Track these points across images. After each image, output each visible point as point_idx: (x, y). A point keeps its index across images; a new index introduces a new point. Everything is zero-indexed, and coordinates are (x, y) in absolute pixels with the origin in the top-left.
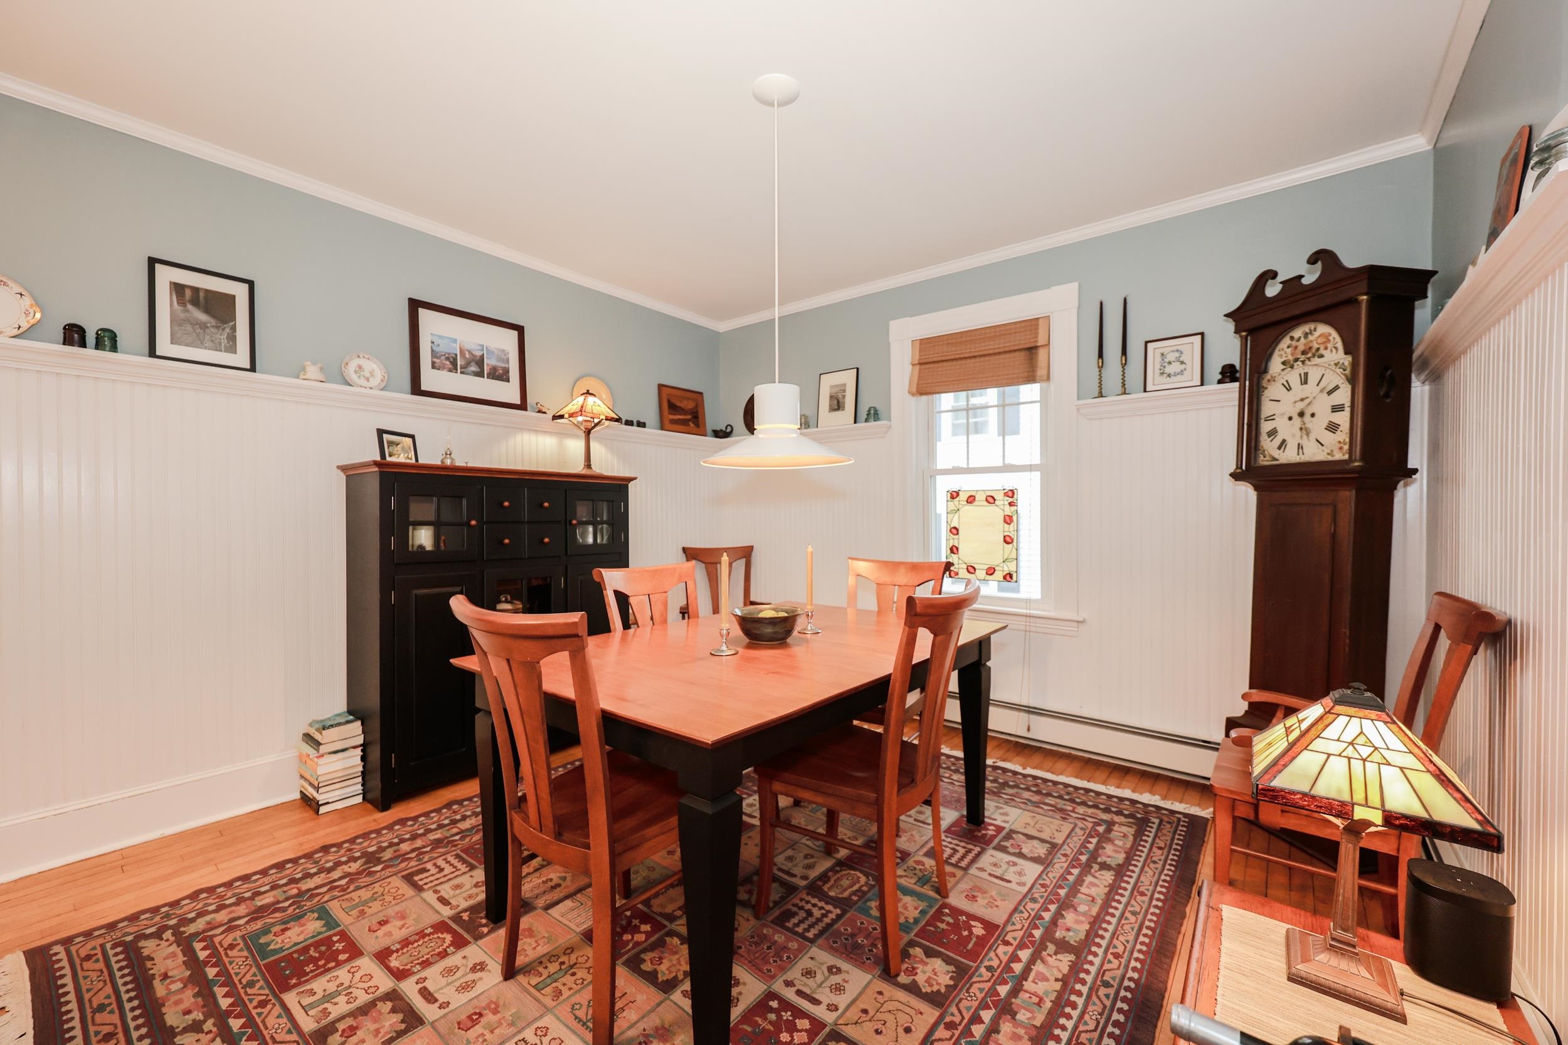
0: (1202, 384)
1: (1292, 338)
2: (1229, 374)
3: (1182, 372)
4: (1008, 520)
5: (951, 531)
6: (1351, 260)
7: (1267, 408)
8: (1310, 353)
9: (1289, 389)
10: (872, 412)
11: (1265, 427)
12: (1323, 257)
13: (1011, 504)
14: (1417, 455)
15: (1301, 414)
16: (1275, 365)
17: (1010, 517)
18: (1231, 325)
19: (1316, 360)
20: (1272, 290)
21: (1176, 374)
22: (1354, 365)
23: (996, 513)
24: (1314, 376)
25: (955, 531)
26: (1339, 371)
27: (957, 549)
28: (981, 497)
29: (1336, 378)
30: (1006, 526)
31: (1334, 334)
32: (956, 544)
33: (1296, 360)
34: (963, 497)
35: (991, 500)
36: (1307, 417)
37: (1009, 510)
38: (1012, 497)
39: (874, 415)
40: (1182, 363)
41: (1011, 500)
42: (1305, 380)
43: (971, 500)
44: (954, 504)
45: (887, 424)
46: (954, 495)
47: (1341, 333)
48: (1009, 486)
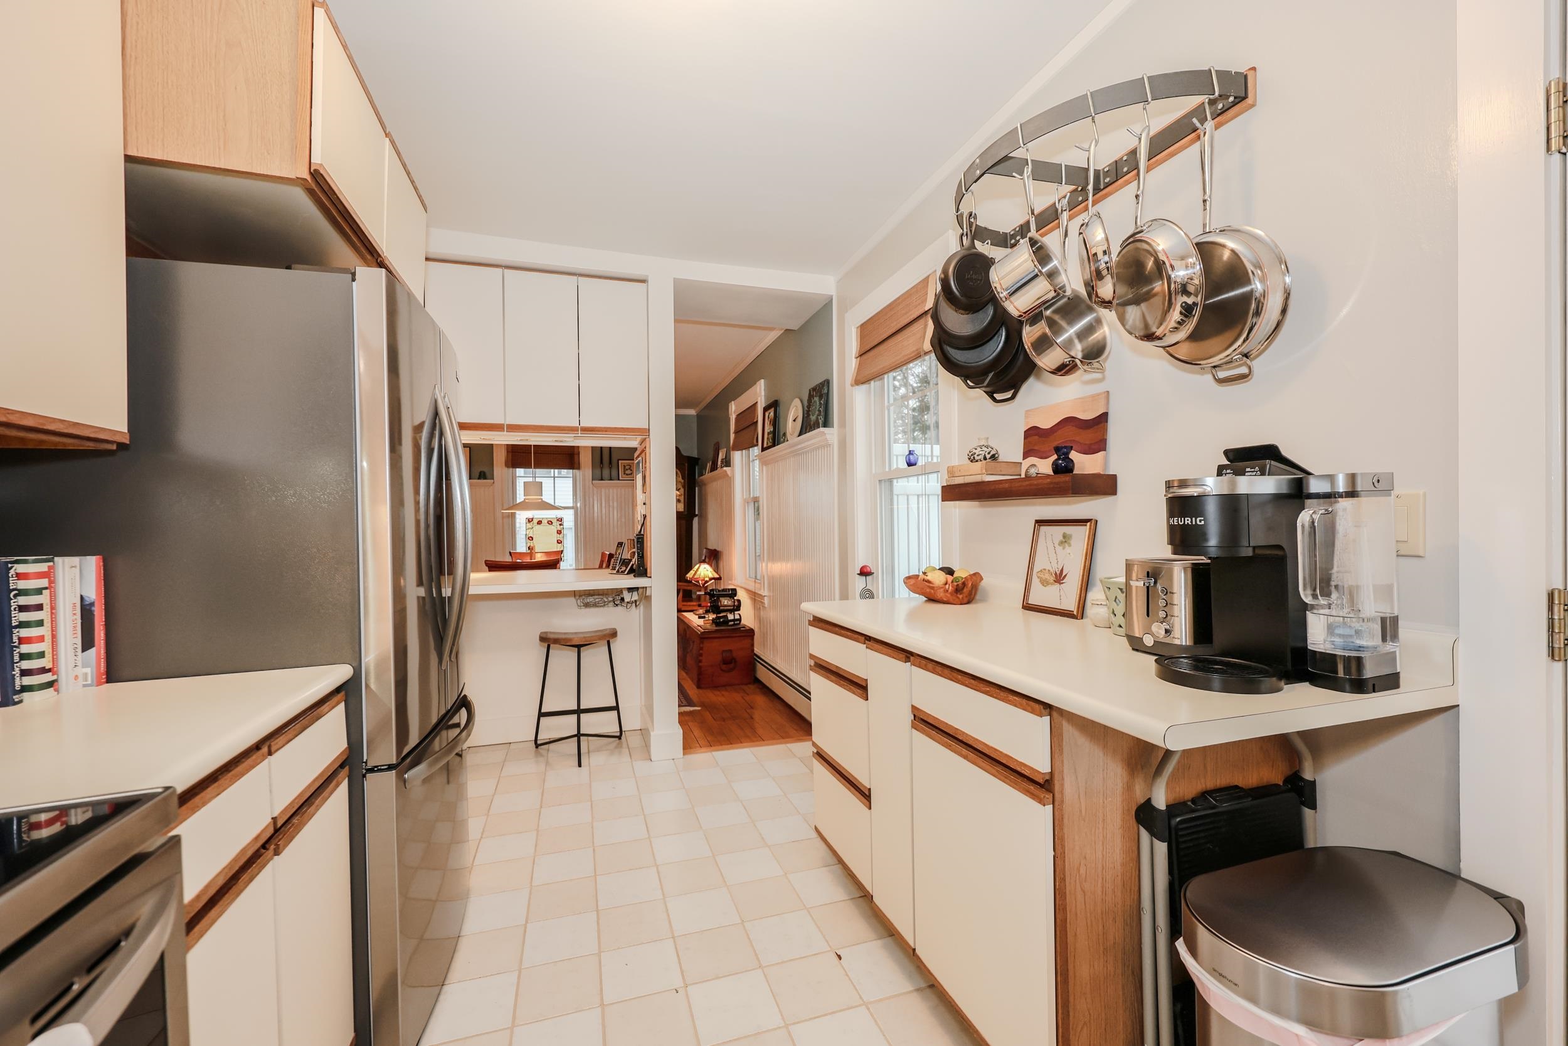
4: (559, 532)
5: (527, 537)
6: (684, 453)
10: (482, 473)
13: (560, 525)
14: (697, 511)
17: (560, 531)
22: (684, 482)
23: (553, 529)
25: (530, 539)
28: (545, 522)
29: (680, 485)
30: (558, 534)
32: (530, 546)
34: (535, 521)
35: (550, 523)
37: (559, 528)
38: (561, 521)
39: (483, 476)
40: (631, 470)
41: (560, 523)
43: (540, 523)
44: (529, 525)
45: (492, 481)
46: (530, 520)
47: (680, 471)
48: (559, 516)
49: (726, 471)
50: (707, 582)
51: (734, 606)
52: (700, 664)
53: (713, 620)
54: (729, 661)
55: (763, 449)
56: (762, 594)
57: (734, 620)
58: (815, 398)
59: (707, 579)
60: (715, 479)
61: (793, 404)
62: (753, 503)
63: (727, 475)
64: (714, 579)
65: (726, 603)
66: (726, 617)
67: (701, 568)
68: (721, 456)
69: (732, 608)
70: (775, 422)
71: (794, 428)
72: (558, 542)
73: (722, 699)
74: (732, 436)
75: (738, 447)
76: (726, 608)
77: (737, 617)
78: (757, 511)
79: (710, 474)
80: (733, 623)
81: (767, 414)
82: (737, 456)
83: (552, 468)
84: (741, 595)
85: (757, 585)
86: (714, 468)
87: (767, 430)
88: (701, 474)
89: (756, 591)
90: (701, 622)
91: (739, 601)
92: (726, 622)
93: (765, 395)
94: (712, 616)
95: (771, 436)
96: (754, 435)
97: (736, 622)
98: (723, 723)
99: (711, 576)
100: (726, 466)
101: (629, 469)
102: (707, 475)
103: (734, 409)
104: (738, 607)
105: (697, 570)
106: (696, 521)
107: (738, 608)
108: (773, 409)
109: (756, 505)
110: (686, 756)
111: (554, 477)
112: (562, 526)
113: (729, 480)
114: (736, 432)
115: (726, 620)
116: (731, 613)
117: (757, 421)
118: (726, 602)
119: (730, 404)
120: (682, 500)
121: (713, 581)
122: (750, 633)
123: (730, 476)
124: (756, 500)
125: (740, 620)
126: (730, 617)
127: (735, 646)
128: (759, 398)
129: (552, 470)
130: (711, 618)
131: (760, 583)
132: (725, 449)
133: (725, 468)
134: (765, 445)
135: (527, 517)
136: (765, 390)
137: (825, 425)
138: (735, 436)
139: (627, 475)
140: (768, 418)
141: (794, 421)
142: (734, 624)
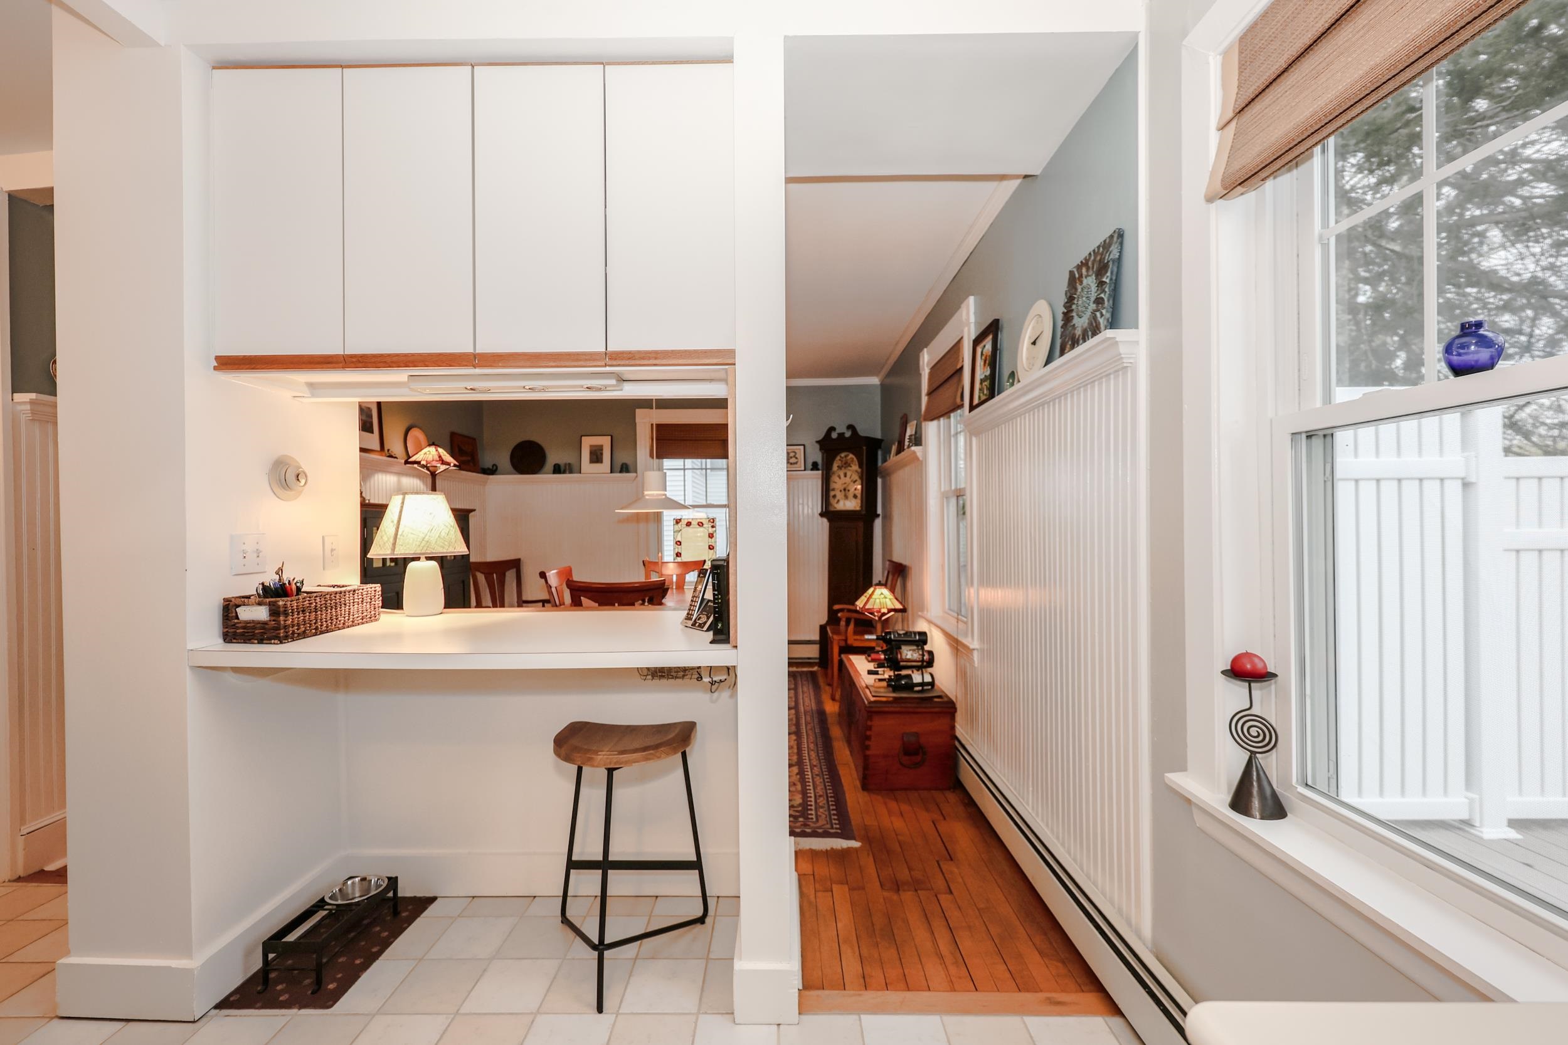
0: (805, 470)
1: (841, 457)
2: (815, 466)
3: (796, 463)
4: (711, 536)
5: (676, 543)
6: (862, 433)
7: (832, 486)
8: (847, 465)
9: (840, 478)
10: (624, 466)
11: (832, 493)
12: (851, 427)
13: (713, 527)
14: (879, 511)
15: (845, 490)
16: (835, 467)
17: (712, 534)
18: (818, 446)
19: (850, 468)
20: (834, 435)
21: (794, 464)
22: (862, 472)
23: (702, 532)
24: (849, 474)
25: (679, 543)
26: (857, 474)
27: (680, 554)
28: (694, 523)
29: (856, 477)
30: (710, 539)
31: (855, 459)
32: (680, 551)
33: (842, 466)
34: (684, 522)
35: (701, 524)
36: (847, 491)
37: (711, 530)
38: (713, 522)
39: (625, 469)
40: (796, 458)
41: (712, 524)
42: (845, 475)
43: (689, 524)
44: (677, 527)
45: (635, 474)
46: (678, 521)
47: (857, 458)
48: (711, 516)
49: (914, 452)
50: (884, 614)
51: (923, 661)
52: (868, 753)
53: (890, 680)
54: (913, 750)
55: (972, 408)
56: (968, 644)
57: (923, 684)
58: (1085, 281)
59: (885, 611)
60: (902, 465)
61: (1033, 312)
62: (955, 498)
63: (918, 459)
64: (895, 610)
65: (909, 657)
66: (909, 677)
67: (875, 593)
68: (910, 431)
69: (920, 664)
70: (993, 361)
71: (1032, 358)
72: (710, 548)
73: (898, 824)
74: (924, 399)
75: (932, 416)
76: (909, 664)
77: (928, 679)
78: (962, 511)
79: (894, 458)
80: (920, 688)
81: (979, 350)
82: (931, 430)
83: (704, 458)
84: (937, 643)
85: (961, 625)
86: (900, 450)
87: (979, 376)
88: (885, 460)
89: (960, 639)
90: (870, 680)
91: (931, 653)
92: (910, 686)
93: (975, 323)
94: (887, 674)
95: (987, 383)
96: (957, 391)
97: (925, 688)
98: (895, 897)
99: (891, 606)
100: (916, 445)
101: (794, 456)
102: (893, 459)
103: (927, 359)
104: (928, 662)
105: (871, 595)
106: (878, 524)
107: (930, 663)
108: (991, 337)
109: (961, 502)
110: (807, 1018)
111: (706, 469)
112: (714, 529)
113: (919, 464)
114: (929, 394)
115: (910, 682)
116: (918, 670)
117: (962, 368)
118: (909, 653)
119: (921, 354)
120: (859, 496)
121: (892, 613)
122: (948, 708)
123: (921, 459)
124: (959, 494)
125: (932, 684)
126: (917, 678)
127: (923, 727)
128: (966, 330)
129: (704, 460)
130: (886, 676)
131: (966, 623)
132: (915, 422)
133: (913, 448)
134: (976, 401)
135: (675, 517)
136: (975, 313)
137: (1113, 324)
138: (929, 399)
139: (791, 464)
140: (982, 354)
141: (1034, 343)
142: (922, 691)
